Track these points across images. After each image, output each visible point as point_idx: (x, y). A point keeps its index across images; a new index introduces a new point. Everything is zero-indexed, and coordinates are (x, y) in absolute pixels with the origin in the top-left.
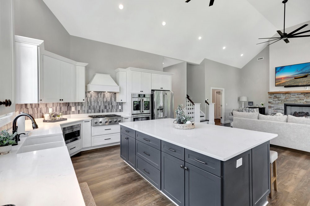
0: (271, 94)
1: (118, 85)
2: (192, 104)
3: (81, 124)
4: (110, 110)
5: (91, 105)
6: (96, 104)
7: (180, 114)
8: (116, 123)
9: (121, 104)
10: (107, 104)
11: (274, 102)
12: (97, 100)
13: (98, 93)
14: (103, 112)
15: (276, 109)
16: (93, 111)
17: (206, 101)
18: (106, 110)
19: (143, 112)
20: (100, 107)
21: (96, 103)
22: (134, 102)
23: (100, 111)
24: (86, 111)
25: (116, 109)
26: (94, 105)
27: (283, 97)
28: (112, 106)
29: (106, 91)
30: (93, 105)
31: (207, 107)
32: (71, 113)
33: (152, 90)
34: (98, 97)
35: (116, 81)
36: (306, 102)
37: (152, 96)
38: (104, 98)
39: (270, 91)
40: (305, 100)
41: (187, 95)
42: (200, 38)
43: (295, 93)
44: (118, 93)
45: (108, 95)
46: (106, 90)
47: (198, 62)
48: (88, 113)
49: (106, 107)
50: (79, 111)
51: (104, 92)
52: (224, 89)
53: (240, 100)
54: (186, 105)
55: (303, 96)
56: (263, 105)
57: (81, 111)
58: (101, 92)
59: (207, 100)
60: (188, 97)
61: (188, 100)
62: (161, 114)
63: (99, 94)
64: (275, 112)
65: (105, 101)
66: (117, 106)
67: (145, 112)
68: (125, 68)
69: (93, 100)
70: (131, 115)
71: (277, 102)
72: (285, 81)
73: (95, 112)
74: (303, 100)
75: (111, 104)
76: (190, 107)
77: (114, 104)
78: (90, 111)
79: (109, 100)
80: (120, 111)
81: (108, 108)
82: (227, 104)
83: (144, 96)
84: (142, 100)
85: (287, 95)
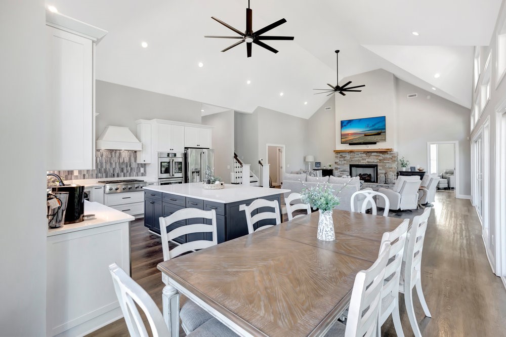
0: (337, 152)
1: (140, 141)
2: (240, 166)
3: (90, 191)
4: (128, 174)
5: (102, 167)
6: (108, 166)
7: (208, 175)
8: (137, 189)
9: (144, 165)
10: (124, 166)
11: (340, 162)
12: (110, 160)
13: (111, 151)
14: (118, 176)
15: (343, 171)
16: (104, 175)
17: (259, 161)
18: (122, 173)
19: (173, 175)
20: (114, 169)
21: (109, 164)
22: (161, 163)
23: (114, 175)
24: (95, 175)
25: (137, 173)
26: (106, 168)
27: (348, 156)
28: (131, 169)
29: (123, 149)
30: (104, 167)
31: (261, 169)
32: (73, 177)
33: (185, 148)
34: (112, 157)
35: (137, 136)
36: (368, 162)
37: (185, 155)
38: (119, 157)
39: (337, 149)
40: (367, 160)
41: (235, 154)
42: (249, 82)
43: (358, 151)
44: (140, 151)
45: (125, 156)
46: (123, 147)
47: (250, 110)
48: (97, 177)
49: (122, 170)
50: (84, 175)
51: (120, 150)
52: (284, 146)
53: (306, 161)
54: (233, 167)
55: (364, 155)
56: (330, 166)
57: (87, 176)
58: (116, 150)
59: (261, 160)
60: (236, 156)
61: (235, 160)
62: (197, 178)
63: (113, 153)
64: (341, 175)
65: (121, 162)
66: (139, 168)
67: (176, 175)
68: (149, 119)
69: (104, 161)
70: (157, 180)
71: (343, 162)
72: (352, 138)
73: (107, 177)
74: (365, 159)
75: (130, 166)
76: (238, 170)
77: (134, 165)
78: (99, 175)
79: (127, 160)
80: (143, 175)
81: (125, 171)
82: (288, 166)
83: (175, 155)
84: (171, 160)
85: (352, 153)
